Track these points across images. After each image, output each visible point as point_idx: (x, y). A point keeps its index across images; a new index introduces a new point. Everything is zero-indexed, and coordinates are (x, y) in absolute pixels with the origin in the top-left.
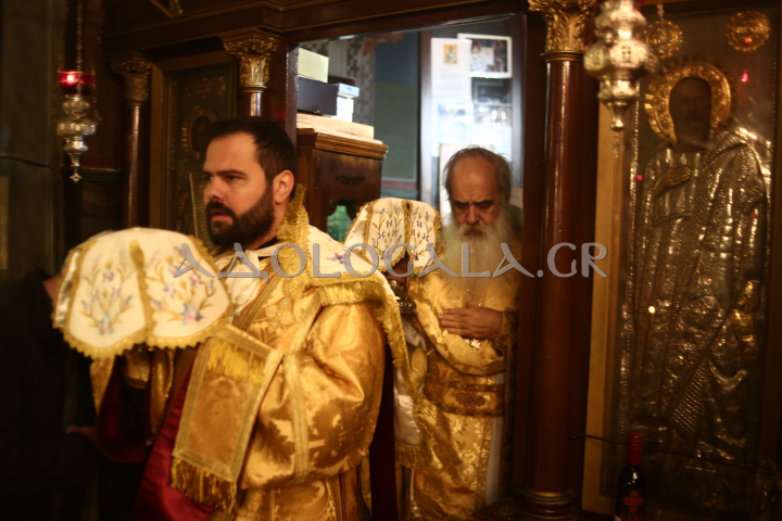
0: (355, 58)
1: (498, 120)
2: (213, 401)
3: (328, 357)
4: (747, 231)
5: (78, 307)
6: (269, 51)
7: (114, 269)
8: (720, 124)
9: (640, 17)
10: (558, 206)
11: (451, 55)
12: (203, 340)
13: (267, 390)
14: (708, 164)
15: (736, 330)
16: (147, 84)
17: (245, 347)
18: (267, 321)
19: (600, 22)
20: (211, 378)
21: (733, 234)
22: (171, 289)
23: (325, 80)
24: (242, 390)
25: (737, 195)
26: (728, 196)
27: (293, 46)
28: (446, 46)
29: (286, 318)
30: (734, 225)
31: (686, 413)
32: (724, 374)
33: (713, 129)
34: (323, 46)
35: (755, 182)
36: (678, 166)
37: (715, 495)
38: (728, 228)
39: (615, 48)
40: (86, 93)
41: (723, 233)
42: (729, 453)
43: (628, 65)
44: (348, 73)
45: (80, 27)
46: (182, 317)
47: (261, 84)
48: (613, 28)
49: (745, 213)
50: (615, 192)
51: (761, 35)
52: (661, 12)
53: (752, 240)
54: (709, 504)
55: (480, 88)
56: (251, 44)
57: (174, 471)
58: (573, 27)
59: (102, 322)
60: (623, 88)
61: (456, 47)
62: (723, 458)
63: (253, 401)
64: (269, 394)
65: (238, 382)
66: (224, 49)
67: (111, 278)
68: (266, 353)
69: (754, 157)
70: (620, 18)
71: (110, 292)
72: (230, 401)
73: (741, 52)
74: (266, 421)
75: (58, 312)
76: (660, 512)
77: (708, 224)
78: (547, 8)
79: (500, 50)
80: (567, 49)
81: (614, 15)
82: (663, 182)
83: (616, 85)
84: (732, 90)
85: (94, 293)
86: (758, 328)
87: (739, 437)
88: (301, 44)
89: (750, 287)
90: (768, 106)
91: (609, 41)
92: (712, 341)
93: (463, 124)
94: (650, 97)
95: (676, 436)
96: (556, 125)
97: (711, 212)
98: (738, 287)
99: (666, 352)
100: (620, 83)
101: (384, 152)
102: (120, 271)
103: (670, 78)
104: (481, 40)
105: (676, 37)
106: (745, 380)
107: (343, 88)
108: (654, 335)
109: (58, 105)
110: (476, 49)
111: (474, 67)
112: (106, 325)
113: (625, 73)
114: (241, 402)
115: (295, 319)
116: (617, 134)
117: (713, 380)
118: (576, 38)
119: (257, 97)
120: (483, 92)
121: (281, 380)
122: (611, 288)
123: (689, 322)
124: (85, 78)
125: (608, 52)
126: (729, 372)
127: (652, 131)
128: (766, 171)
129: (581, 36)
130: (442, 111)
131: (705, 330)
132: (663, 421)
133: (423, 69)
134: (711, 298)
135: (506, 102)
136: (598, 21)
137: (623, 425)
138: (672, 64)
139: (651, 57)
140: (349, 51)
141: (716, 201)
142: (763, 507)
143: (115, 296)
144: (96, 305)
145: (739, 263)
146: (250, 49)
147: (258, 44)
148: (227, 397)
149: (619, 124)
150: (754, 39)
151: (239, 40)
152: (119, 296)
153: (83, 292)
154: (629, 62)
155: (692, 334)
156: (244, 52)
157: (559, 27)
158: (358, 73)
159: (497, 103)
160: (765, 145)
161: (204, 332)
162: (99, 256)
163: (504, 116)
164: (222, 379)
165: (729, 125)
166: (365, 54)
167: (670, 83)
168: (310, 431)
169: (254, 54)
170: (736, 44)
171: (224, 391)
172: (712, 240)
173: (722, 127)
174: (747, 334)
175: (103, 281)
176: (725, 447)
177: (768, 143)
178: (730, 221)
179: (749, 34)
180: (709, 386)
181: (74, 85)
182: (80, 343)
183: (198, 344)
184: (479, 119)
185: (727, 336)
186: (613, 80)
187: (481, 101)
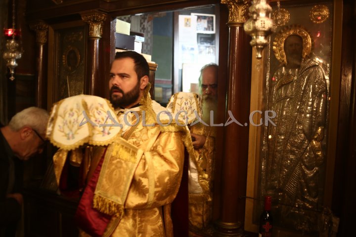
0: (144, 24)
1: (209, 52)
2: (114, 170)
3: (164, 153)
4: (318, 104)
5: (57, 128)
6: (103, 20)
7: (74, 111)
8: (306, 56)
9: (269, 7)
10: (233, 92)
11: (188, 23)
12: (110, 143)
13: (138, 165)
14: (301, 74)
15: (313, 149)
16: (46, 35)
17: (128, 147)
18: (136, 138)
19: (251, 9)
20: (113, 160)
21: (312, 105)
22: (98, 120)
23: (129, 34)
24: (127, 165)
25: (314, 88)
26: (310, 89)
27: (114, 18)
28: (185, 19)
29: (144, 137)
30: (313, 102)
31: (291, 187)
32: (308, 169)
33: (304, 58)
34: (129, 18)
35: (322, 83)
36: (288, 75)
37: (303, 224)
38: (310, 103)
39: (258, 21)
40: (17, 39)
41: (308, 105)
42: (310, 205)
43: (263, 29)
44: (141, 31)
45: (14, 8)
46: (102, 133)
47: (99, 36)
48: (257, 12)
49: (317, 97)
50: (259, 86)
51: (325, 16)
52: (279, 5)
53: (321, 109)
54: (301, 228)
55: (201, 38)
56: (94, 17)
57: (95, 201)
58: (241, 11)
59: (69, 134)
60: (261, 39)
61: (190, 19)
62: (308, 207)
63: (132, 169)
64: (139, 167)
65: (125, 161)
66: (81, 19)
67: (72, 115)
68: (137, 150)
69: (321, 71)
70: (260, 8)
71: (72, 121)
72: (122, 170)
73: (316, 23)
74: (137, 178)
75: (47, 131)
76: (279, 231)
77: (301, 101)
78: (229, 2)
79: (210, 21)
80: (238, 21)
81: (257, 6)
82: (281, 82)
83: (258, 38)
84: (312, 41)
85: (65, 122)
86: (323, 148)
87: (315, 198)
88: (117, 17)
89: (320, 130)
90: (328, 48)
91: (255, 18)
92: (303, 154)
93: (193, 55)
94: (275, 43)
95: (286, 197)
96: (233, 56)
97: (303, 96)
98: (314, 130)
99: (282, 159)
100: (260, 37)
101: (156, 67)
102: (77, 112)
103: (284, 35)
104: (202, 16)
105: (287, 16)
106: (317, 172)
107: (137, 38)
108: (276, 151)
109: (4, 44)
110: (199, 20)
111: (198, 28)
112: (70, 135)
113: (263, 32)
114: (127, 170)
115: (148, 137)
116: (259, 60)
117: (303, 172)
118: (242, 16)
119: (97, 42)
120: (202, 40)
121: (144, 161)
122: (257, 130)
123: (292, 145)
124: (16, 32)
125: (255, 23)
126: (310, 168)
127: (276, 59)
128: (327, 77)
129: (244, 15)
130: (183, 49)
131: (300, 149)
132: (281, 190)
133: (175, 29)
134: (302, 135)
135: (213, 44)
136: (250, 9)
137: (263, 192)
138: (285, 28)
139: (274, 26)
140: (141, 21)
141: (305, 91)
142: (325, 229)
143: (75, 123)
144: (66, 127)
145: (315, 119)
146: (94, 19)
147: (97, 17)
148: (120, 168)
149: (260, 56)
150: (322, 18)
151: (89, 15)
152: (77, 123)
153: (59, 121)
154: (264, 27)
155: (294, 151)
156: (91, 21)
157: (234, 11)
158: (145, 31)
159: (209, 45)
160: (327, 66)
161: (111, 140)
162: (67, 106)
163: (211, 50)
164: (118, 160)
165: (311, 56)
166: (148, 22)
167: (285, 37)
168: (156, 184)
169: (96, 22)
170: (314, 20)
171: (119, 165)
172: (303, 108)
173: (308, 57)
174: (318, 151)
175: (69, 116)
176: (308, 202)
177: (328, 65)
178: (311, 100)
179: (320, 15)
180: (301, 174)
181: (12, 35)
182: (58, 143)
183: (109, 145)
184: (201, 52)
185: (309, 152)
186: (257, 36)
187: (201, 44)
